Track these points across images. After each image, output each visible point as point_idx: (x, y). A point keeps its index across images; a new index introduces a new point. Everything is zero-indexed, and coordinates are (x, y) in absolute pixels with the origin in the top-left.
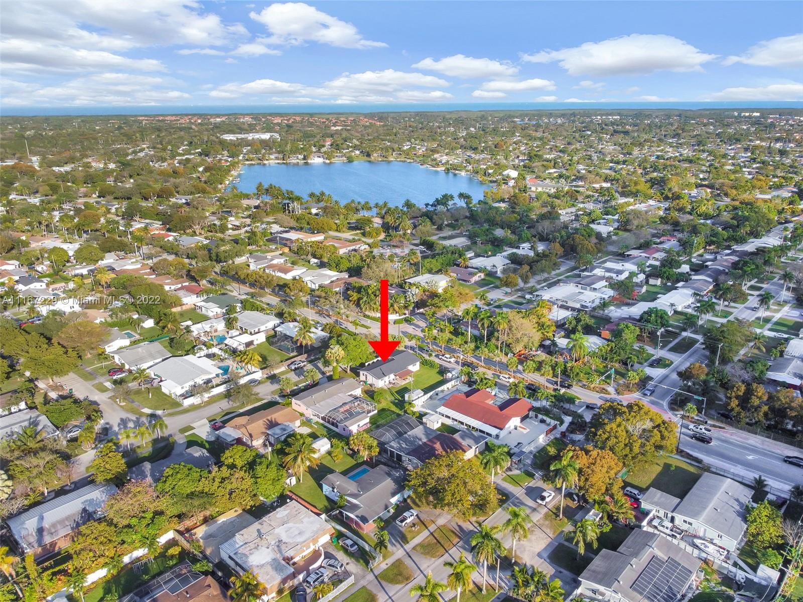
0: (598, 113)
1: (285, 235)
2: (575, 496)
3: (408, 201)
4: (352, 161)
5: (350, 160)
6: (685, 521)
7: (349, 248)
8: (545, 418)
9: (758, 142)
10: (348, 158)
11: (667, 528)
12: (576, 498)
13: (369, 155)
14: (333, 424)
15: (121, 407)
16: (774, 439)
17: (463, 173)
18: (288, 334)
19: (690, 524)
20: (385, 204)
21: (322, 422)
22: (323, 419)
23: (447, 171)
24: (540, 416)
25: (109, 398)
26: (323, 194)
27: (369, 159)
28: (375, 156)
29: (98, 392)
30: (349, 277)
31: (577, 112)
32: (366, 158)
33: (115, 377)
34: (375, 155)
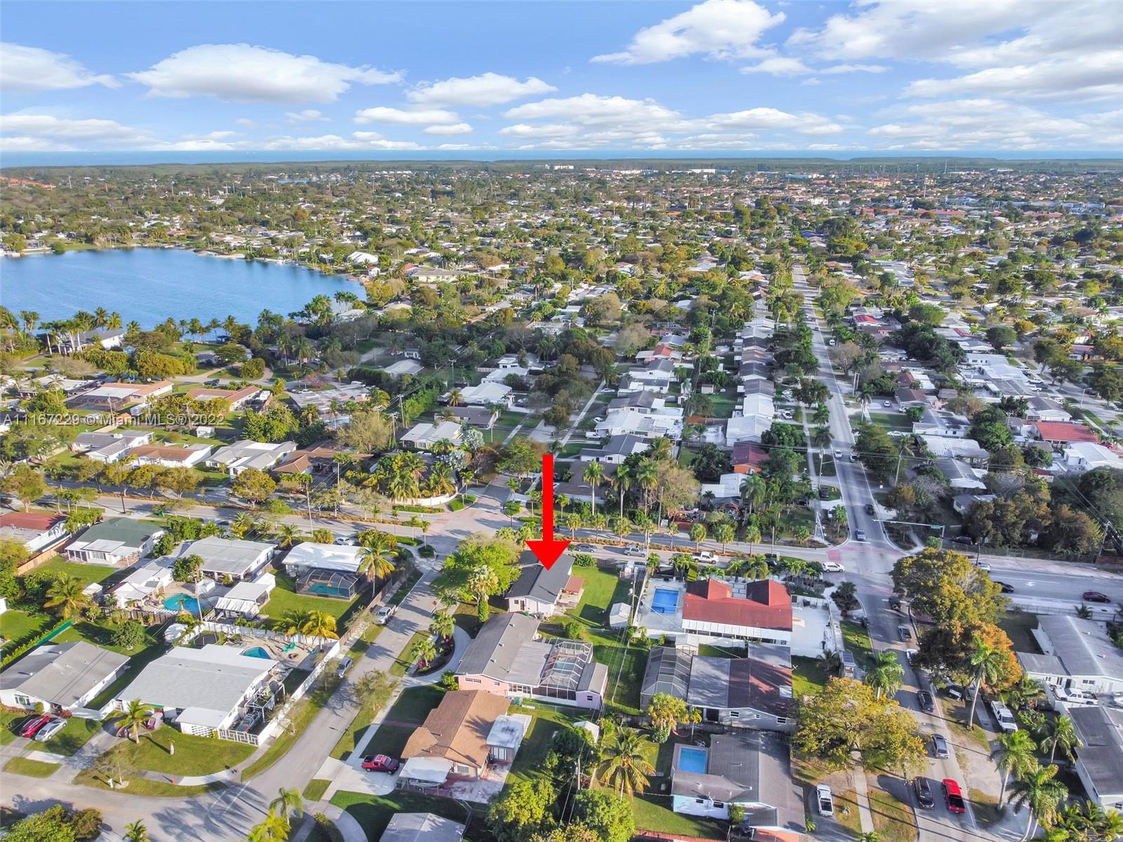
0: (381, 166)
1: (91, 393)
2: (952, 692)
3: (267, 312)
4: (63, 252)
5: (57, 250)
6: (1085, 682)
7: (241, 401)
8: (808, 599)
9: (610, 202)
10: (53, 247)
11: (1080, 696)
12: (957, 694)
13: (90, 240)
14: (562, 695)
15: (125, 791)
16: (1026, 556)
17: (280, 262)
18: (315, 565)
19: (1092, 682)
20: (231, 320)
21: (534, 697)
22: (540, 691)
23: (250, 259)
24: (800, 598)
25: (76, 782)
26: (101, 313)
27: (90, 246)
28: (100, 242)
29: (35, 780)
30: (298, 448)
31: (352, 165)
32: (84, 245)
33: (46, 737)
34: (102, 239)
